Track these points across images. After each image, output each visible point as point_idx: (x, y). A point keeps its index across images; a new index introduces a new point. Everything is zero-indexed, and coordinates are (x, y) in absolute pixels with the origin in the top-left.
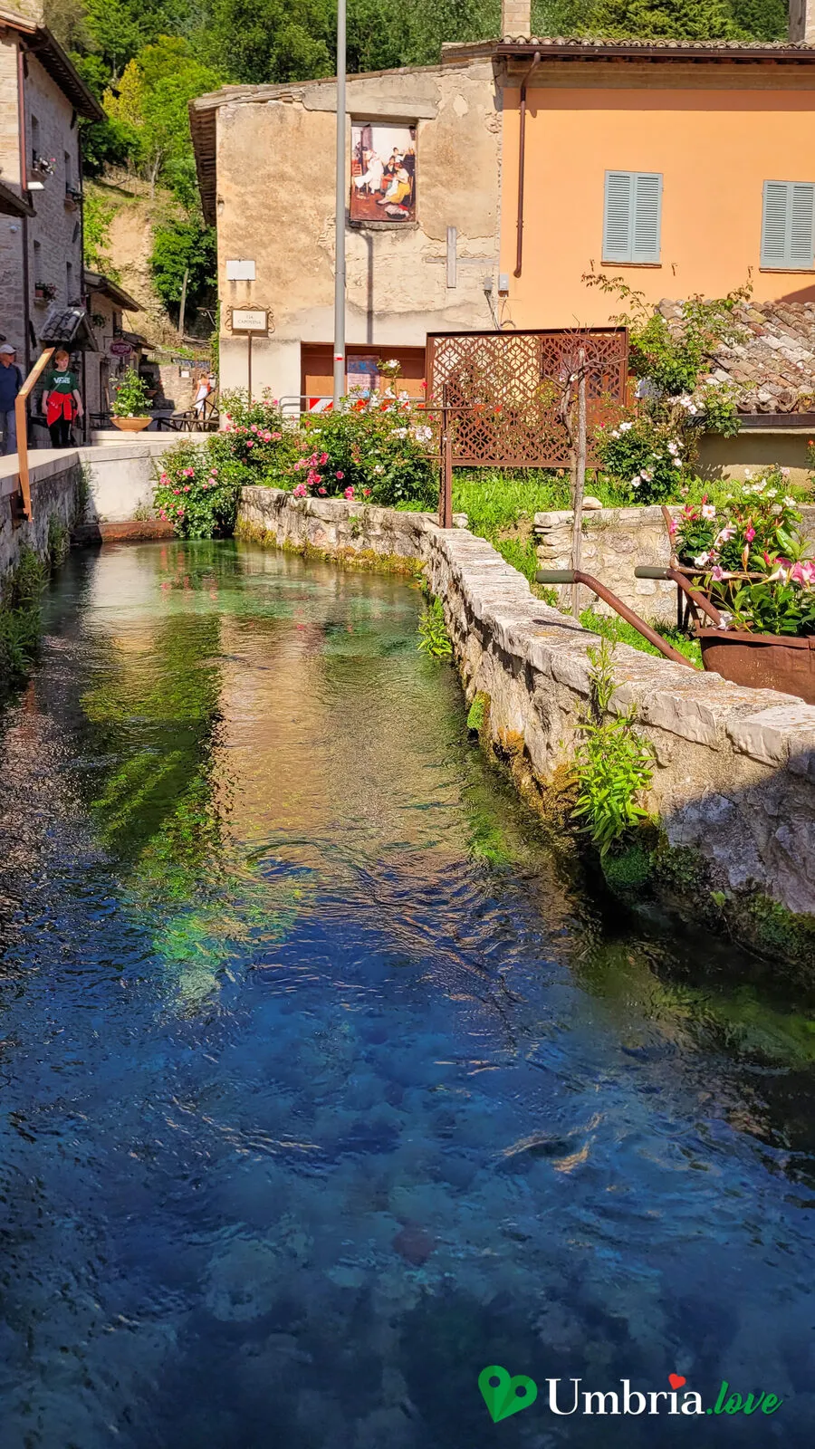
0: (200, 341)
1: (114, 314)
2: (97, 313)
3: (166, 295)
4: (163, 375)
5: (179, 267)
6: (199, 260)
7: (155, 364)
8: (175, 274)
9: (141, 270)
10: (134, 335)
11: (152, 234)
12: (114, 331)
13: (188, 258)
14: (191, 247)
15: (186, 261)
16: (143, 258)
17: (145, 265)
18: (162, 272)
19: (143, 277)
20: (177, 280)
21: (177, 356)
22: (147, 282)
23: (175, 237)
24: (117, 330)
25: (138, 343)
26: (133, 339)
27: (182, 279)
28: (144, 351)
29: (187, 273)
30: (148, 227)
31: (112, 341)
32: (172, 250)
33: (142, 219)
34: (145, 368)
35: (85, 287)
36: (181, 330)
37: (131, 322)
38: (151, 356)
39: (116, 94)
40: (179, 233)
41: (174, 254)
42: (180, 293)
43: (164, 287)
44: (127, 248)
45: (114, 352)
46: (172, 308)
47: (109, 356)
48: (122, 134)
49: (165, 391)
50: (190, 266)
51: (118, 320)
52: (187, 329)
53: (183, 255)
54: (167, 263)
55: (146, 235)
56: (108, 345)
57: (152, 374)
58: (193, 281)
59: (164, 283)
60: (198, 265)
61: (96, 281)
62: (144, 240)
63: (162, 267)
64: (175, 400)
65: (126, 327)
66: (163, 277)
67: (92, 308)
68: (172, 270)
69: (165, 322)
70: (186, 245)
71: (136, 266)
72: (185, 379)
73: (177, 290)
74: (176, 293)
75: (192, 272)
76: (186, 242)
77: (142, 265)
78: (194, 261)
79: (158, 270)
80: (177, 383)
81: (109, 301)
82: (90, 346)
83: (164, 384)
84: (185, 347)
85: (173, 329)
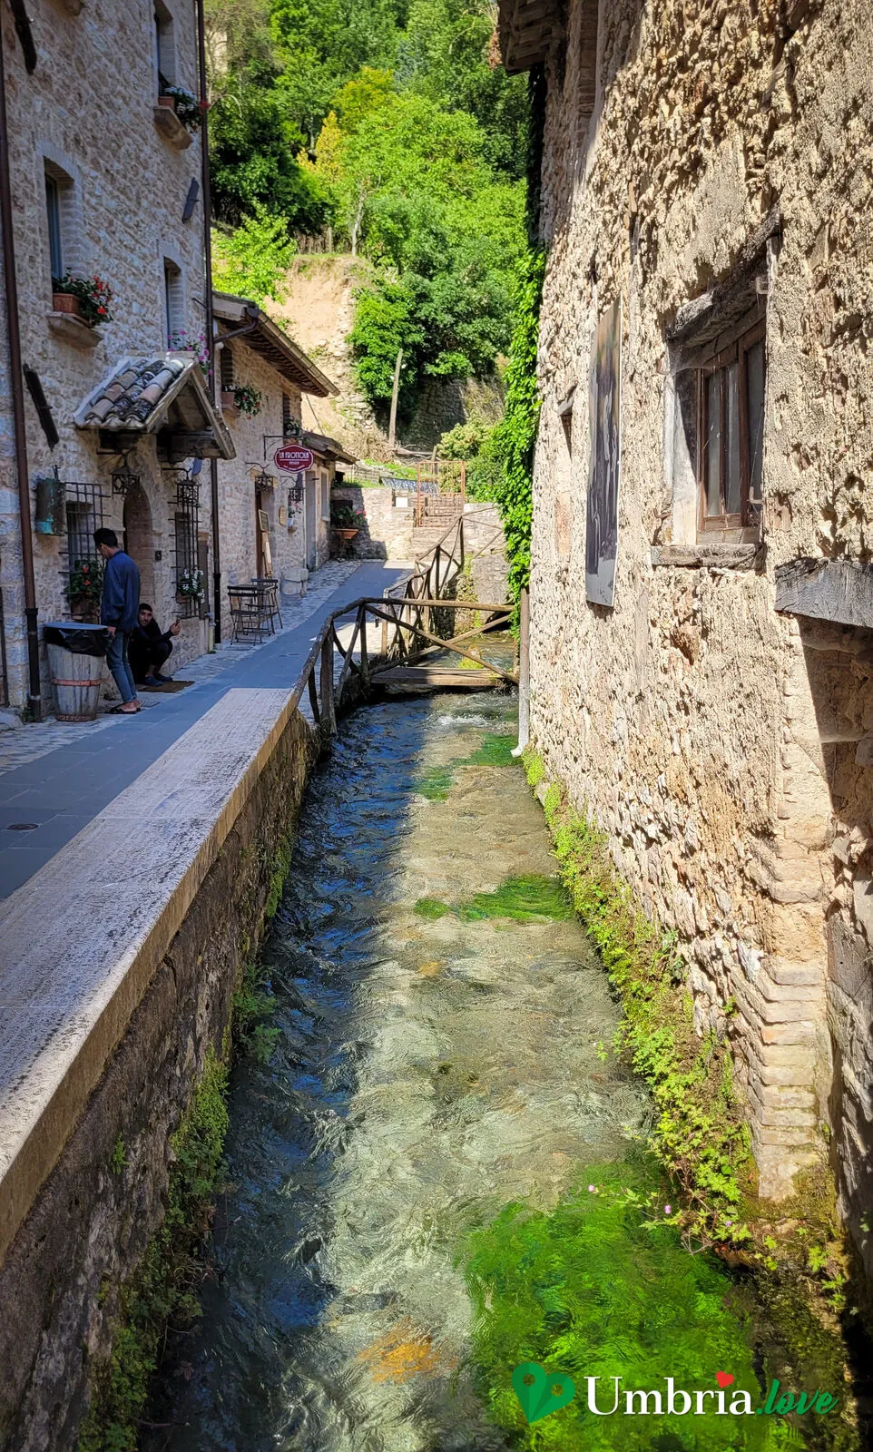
0: (418, 453)
1: (286, 399)
2: (243, 385)
3: (371, 388)
4: (367, 504)
5: (388, 347)
6: (417, 338)
7: (356, 487)
8: (384, 357)
9: (337, 353)
10: (323, 438)
11: (353, 301)
12: (286, 428)
13: (401, 334)
14: (405, 320)
15: (400, 338)
16: (341, 336)
17: (343, 346)
18: (365, 354)
19: (340, 363)
20: (386, 366)
21: (387, 474)
22: (346, 370)
23: (384, 304)
24: (290, 426)
25: (330, 453)
26: (320, 444)
27: (394, 366)
28: (340, 466)
29: (400, 355)
30: (347, 291)
31: (280, 444)
32: (380, 321)
33: (339, 281)
34: (339, 493)
35: (215, 326)
36: (392, 438)
37: (316, 415)
38: (349, 476)
39: (312, 158)
40: (390, 300)
41: (382, 327)
42: (390, 385)
43: (368, 376)
44: (318, 324)
45: (281, 463)
46: (380, 407)
47: (273, 470)
48: (317, 191)
49: (371, 530)
50: (405, 346)
51: (293, 411)
52: (399, 437)
53: (395, 329)
54: (372, 340)
55: (344, 302)
56: (272, 451)
57: (350, 504)
58: (409, 367)
59: (369, 369)
60: (416, 346)
61: (235, 312)
62: (341, 311)
63: (366, 347)
64: (387, 544)
65: (308, 424)
66: (367, 361)
67: (236, 374)
68: (379, 352)
69: (371, 427)
70: (399, 315)
71: (331, 349)
72: (402, 510)
73: (387, 379)
74: (384, 385)
75: (408, 354)
76: (400, 311)
77: (340, 347)
78: (409, 340)
79: (361, 351)
80: (389, 516)
81: (272, 370)
82: (214, 445)
83: (368, 517)
84: (398, 461)
85: (380, 435)
